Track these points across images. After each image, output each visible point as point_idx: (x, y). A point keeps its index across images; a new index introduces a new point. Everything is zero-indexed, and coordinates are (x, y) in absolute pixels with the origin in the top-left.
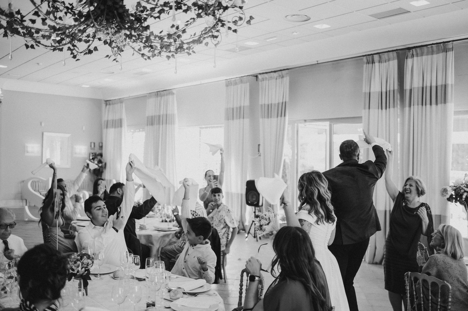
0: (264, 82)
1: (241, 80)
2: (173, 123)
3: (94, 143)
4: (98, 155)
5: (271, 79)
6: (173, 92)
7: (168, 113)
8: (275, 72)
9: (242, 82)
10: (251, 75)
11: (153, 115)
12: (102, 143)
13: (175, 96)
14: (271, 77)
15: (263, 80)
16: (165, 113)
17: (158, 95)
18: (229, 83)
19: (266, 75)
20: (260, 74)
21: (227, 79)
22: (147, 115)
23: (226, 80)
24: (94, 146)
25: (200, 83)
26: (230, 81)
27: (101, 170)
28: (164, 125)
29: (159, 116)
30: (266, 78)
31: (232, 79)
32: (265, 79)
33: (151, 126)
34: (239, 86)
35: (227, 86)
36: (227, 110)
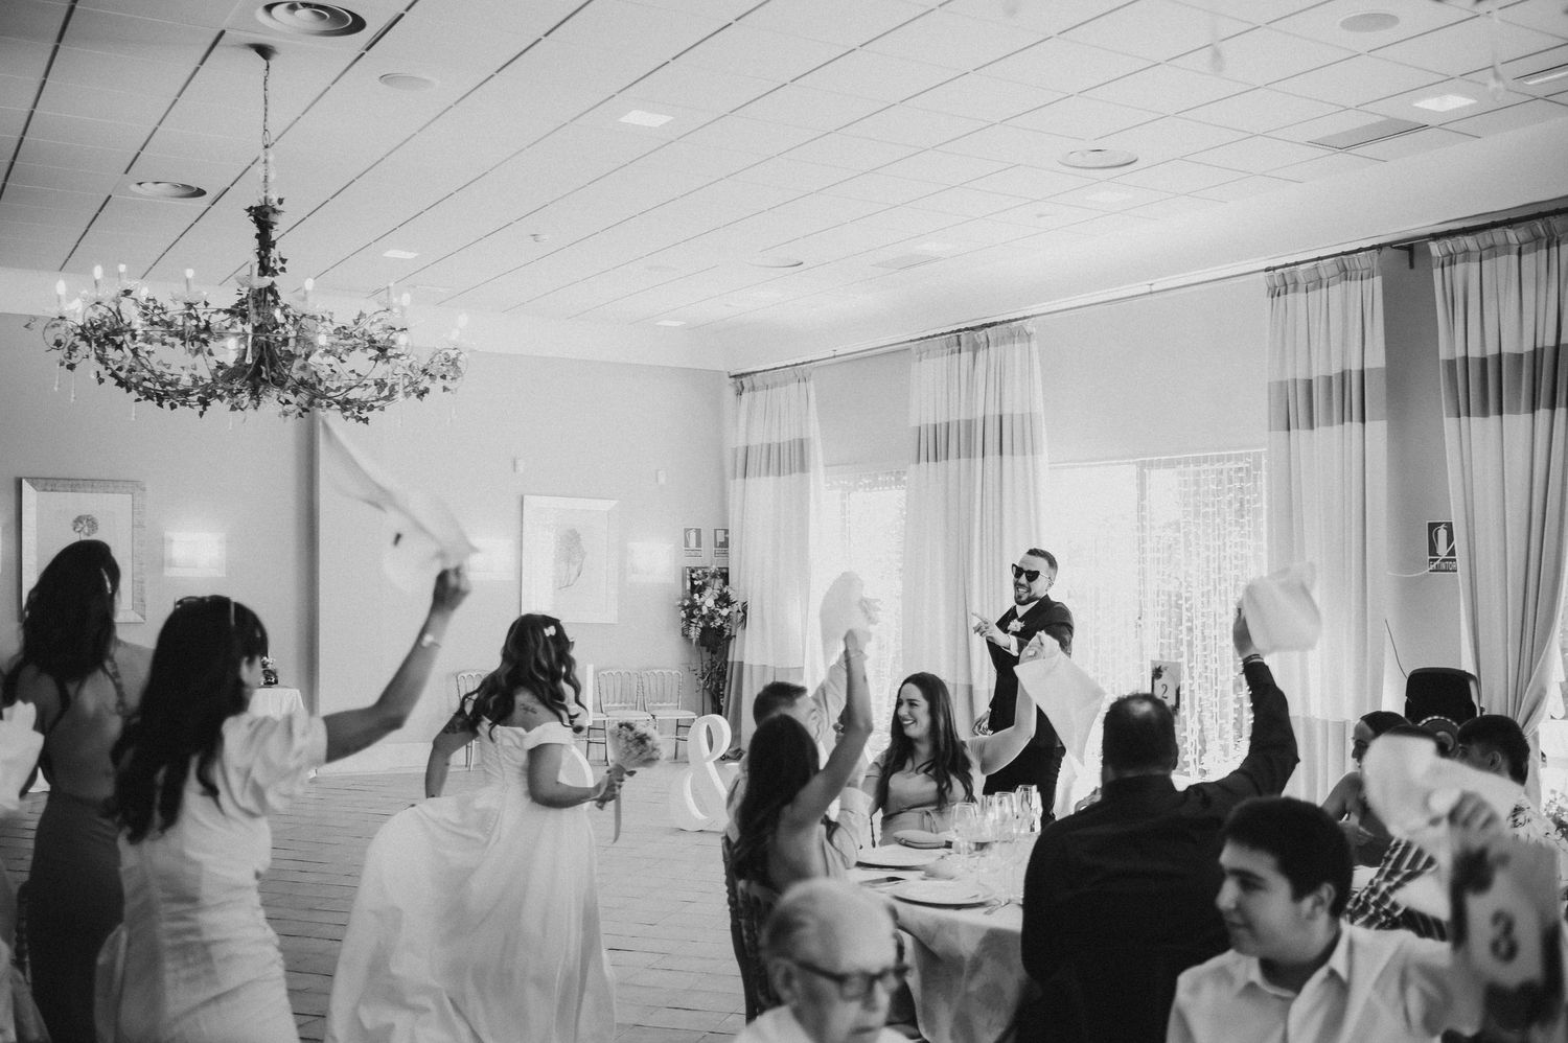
0: (1459, 268)
1: (1344, 265)
2: (1030, 448)
3: (698, 532)
4: (714, 576)
5: (1489, 257)
6: (1028, 329)
7: (1007, 411)
8: (1509, 223)
9: (1345, 274)
10: (1390, 244)
11: (942, 419)
12: (727, 531)
13: (1034, 345)
14: (1492, 246)
15: (1452, 262)
16: (993, 411)
17: (959, 344)
18: (1283, 282)
19: (1469, 241)
20: (1435, 237)
21: (1274, 269)
22: (914, 423)
23: (1267, 270)
24: (699, 544)
25: (1147, 289)
26: (1291, 272)
27: (727, 632)
28: (988, 457)
29: (969, 424)
30: (1467, 251)
31: (1297, 264)
32: (1460, 257)
33: (932, 463)
34: (1336, 291)
35: (1275, 293)
36: (1282, 390)
